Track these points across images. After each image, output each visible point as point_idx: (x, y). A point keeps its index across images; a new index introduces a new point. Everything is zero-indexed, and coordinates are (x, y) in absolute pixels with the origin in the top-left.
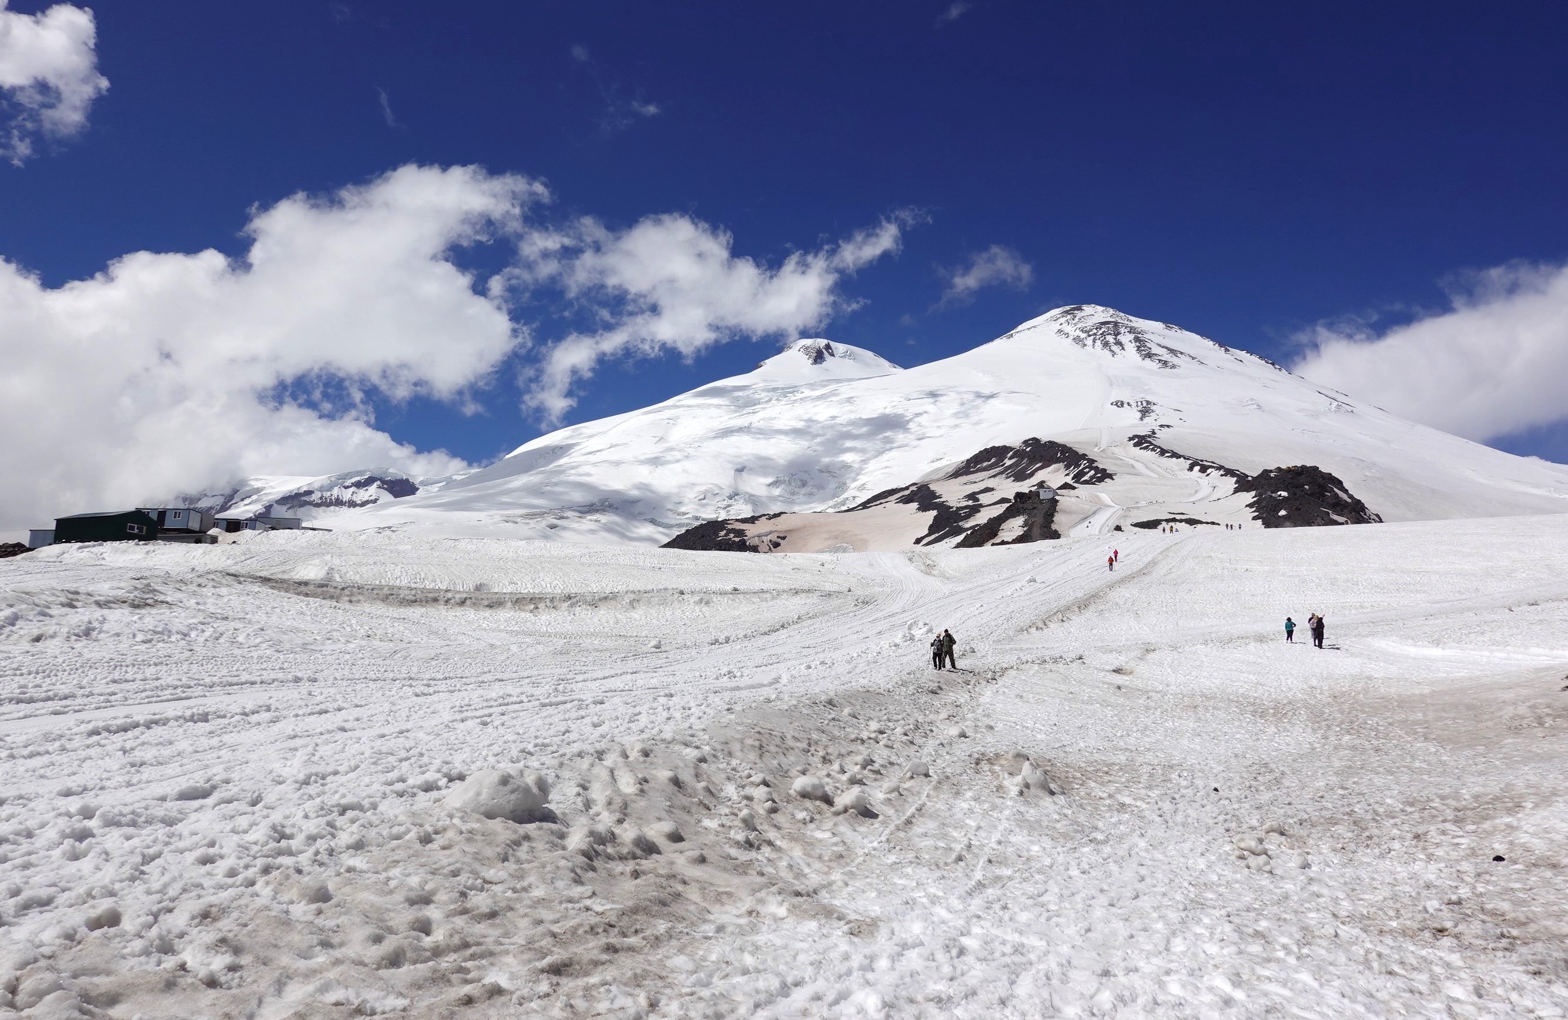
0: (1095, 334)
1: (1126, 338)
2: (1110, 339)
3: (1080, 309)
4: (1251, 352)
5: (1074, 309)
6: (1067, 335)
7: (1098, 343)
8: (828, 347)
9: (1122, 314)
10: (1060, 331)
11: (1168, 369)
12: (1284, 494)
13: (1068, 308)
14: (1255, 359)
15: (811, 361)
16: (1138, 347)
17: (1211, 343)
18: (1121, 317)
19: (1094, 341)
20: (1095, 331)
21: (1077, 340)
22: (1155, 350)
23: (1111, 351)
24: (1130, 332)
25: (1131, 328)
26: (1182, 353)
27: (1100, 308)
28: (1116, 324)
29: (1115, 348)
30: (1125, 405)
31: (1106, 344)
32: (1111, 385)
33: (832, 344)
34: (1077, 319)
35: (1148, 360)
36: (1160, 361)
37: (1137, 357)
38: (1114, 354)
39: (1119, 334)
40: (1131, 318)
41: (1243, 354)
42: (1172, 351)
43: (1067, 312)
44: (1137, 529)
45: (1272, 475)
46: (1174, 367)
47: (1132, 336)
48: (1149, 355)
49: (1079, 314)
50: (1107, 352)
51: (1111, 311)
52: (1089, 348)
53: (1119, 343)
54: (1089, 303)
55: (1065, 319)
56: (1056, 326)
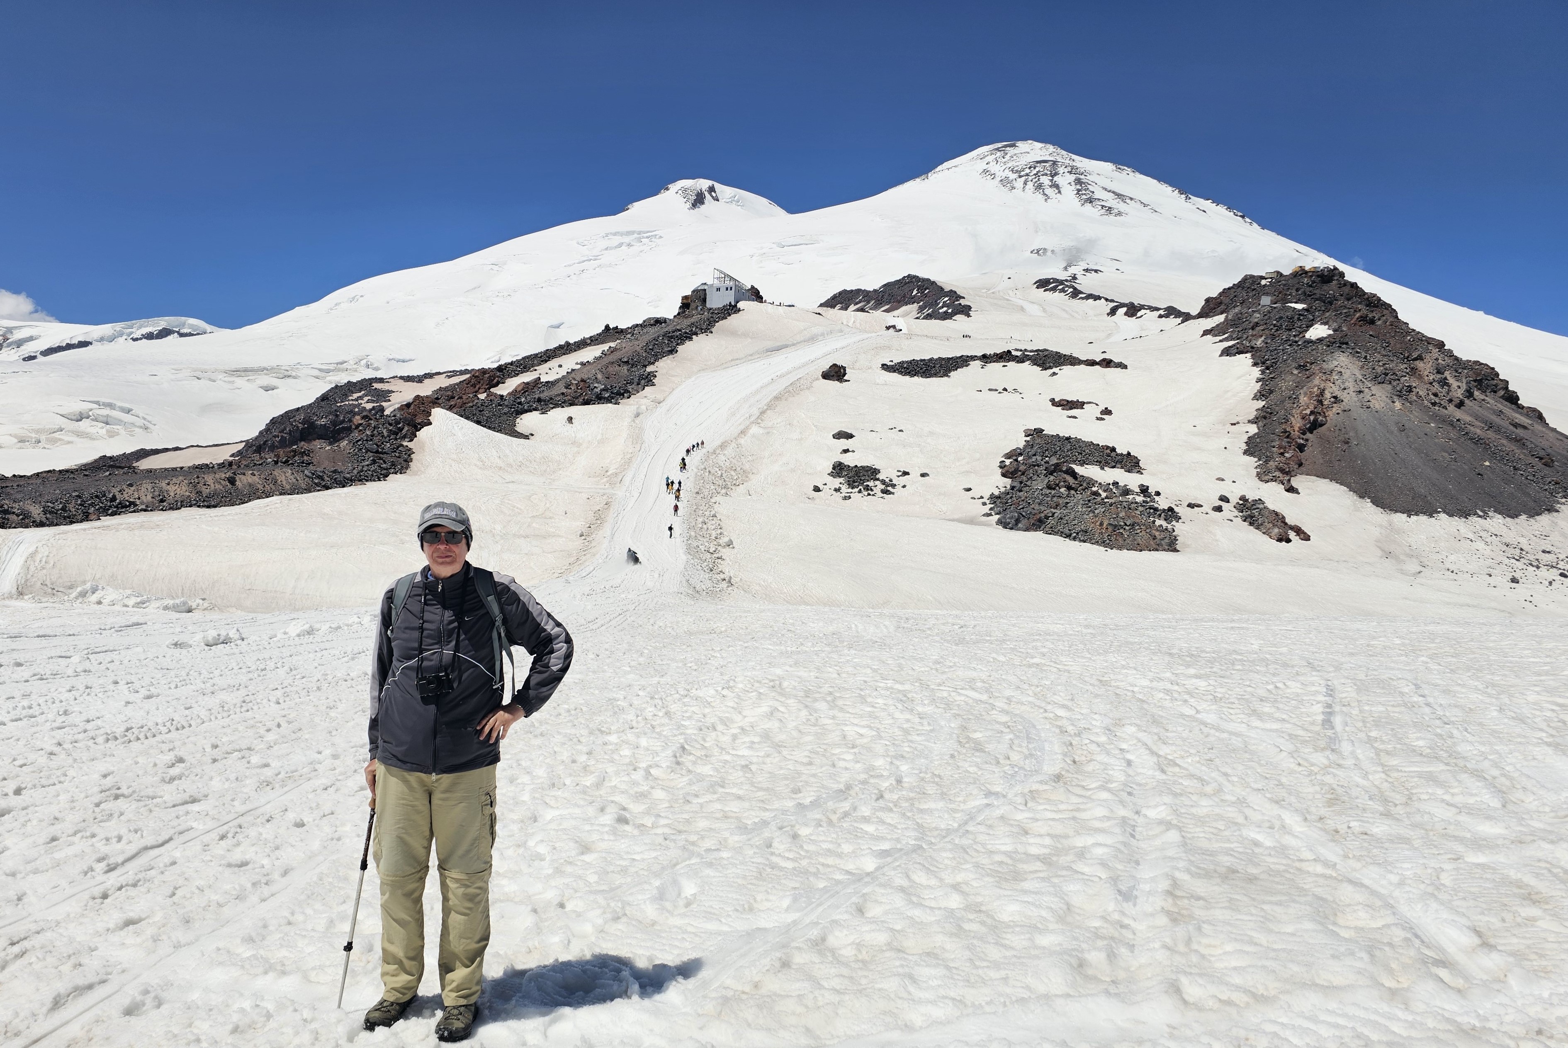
0: (1027, 175)
1: (1065, 180)
2: (1046, 180)
3: (1013, 146)
4: (1217, 202)
5: (1006, 146)
6: (993, 176)
7: (1030, 185)
8: (712, 189)
9: (1064, 152)
10: (985, 171)
11: (1112, 217)
12: (1300, 306)
13: (999, 145)
14: (1222, 209)
15: (689, 205)
16: (1079, 190)
17: (1170, 189)
18: (1063, 156)
19: (1025, 183)
20: (1027, 171)
21: (1005, 182)
22: (1099, 194)
23: (1044, 194)
24: (1070, 172)
25: (1072, 167)
26: (1131, 199)
27: (1038, 145)
28: (1055, 163)
29: (1050, 191)
30: (1049, 253)
31: (1039, 187)
32: (1037, 232)
33: (717, 186)
34: (1007, 157)
35: (1088, 205)
36: (1103, 206)
37: (1076, 202)
38: (1047, 197)
39: (1056, 174)
40: (1074, 157)
41: (1207, 204)
42: (1119, 195)
43: (998, 149)
44: (895, 377)
45: (1263, 282)
46: (1119, 214)
47: (1072, 178)
48: (1090, 201)
49: (1011, 151)
50: (1039, 196)
51: (1051, 148)
52: (1018, 192)
53: (1056, 186)
54: (1025, 139)
55: (994, 157)
56: (982, 165)
